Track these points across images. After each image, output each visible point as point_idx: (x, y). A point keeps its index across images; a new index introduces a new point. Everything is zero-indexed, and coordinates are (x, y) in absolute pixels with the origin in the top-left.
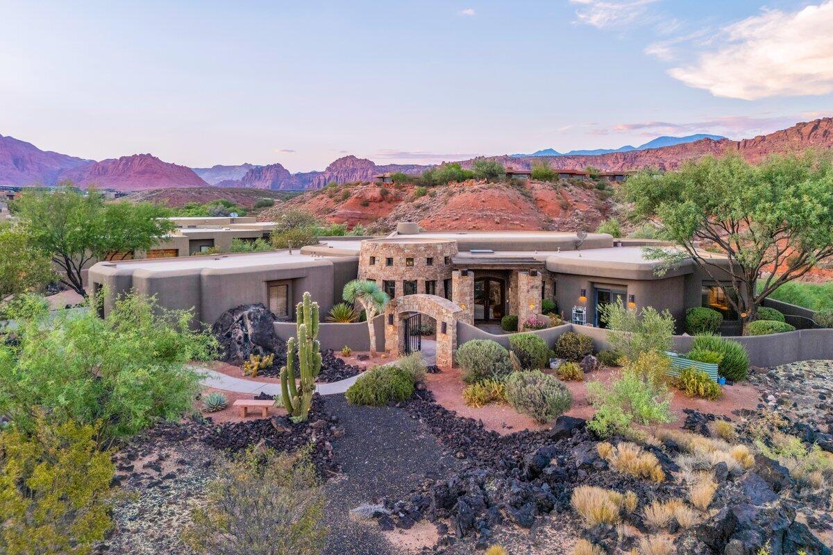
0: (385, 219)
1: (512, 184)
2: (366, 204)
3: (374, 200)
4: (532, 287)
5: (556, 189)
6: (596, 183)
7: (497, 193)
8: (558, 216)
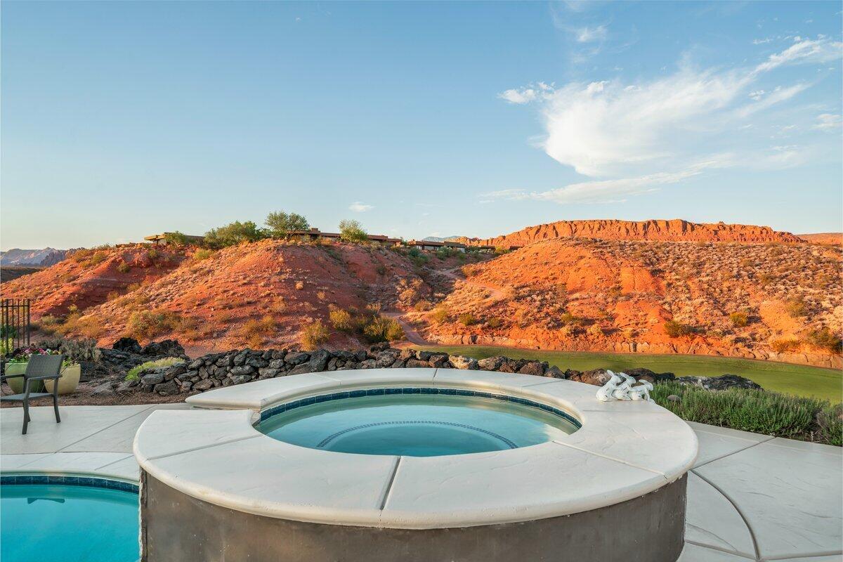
2: (125, 269)
3: (138, 265)
8: (374, 282)
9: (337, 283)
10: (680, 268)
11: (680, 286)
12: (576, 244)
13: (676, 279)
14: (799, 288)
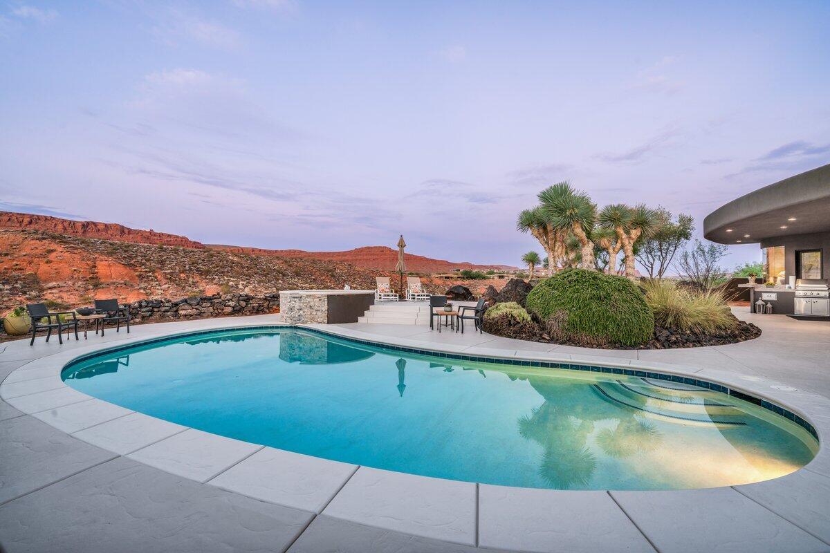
10: (148, 263)
11: (150, 276)
13: (146, 272)
14: (226, 278)
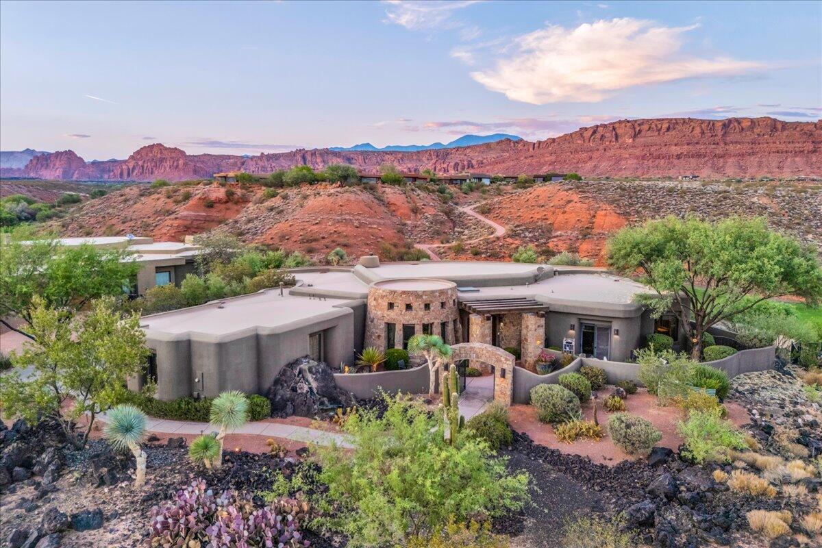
0: (236, 222)
1: (365, 188)
2: (210, 205)
3: (219, 201)
4: (539, 326)
5: (405, 193)
6: (438, 187)
7: (353, 197)
8: (410, 220)
9: (382, 221)
12: (571, 189)
